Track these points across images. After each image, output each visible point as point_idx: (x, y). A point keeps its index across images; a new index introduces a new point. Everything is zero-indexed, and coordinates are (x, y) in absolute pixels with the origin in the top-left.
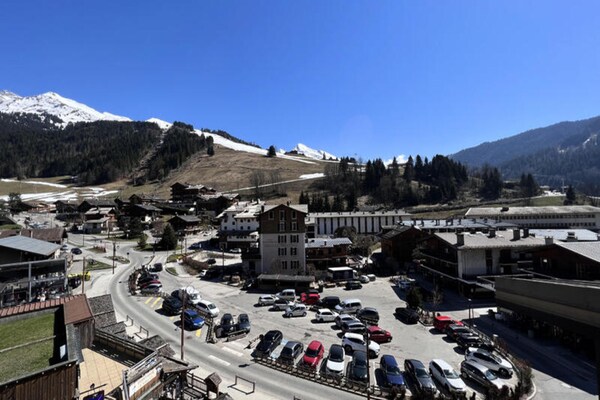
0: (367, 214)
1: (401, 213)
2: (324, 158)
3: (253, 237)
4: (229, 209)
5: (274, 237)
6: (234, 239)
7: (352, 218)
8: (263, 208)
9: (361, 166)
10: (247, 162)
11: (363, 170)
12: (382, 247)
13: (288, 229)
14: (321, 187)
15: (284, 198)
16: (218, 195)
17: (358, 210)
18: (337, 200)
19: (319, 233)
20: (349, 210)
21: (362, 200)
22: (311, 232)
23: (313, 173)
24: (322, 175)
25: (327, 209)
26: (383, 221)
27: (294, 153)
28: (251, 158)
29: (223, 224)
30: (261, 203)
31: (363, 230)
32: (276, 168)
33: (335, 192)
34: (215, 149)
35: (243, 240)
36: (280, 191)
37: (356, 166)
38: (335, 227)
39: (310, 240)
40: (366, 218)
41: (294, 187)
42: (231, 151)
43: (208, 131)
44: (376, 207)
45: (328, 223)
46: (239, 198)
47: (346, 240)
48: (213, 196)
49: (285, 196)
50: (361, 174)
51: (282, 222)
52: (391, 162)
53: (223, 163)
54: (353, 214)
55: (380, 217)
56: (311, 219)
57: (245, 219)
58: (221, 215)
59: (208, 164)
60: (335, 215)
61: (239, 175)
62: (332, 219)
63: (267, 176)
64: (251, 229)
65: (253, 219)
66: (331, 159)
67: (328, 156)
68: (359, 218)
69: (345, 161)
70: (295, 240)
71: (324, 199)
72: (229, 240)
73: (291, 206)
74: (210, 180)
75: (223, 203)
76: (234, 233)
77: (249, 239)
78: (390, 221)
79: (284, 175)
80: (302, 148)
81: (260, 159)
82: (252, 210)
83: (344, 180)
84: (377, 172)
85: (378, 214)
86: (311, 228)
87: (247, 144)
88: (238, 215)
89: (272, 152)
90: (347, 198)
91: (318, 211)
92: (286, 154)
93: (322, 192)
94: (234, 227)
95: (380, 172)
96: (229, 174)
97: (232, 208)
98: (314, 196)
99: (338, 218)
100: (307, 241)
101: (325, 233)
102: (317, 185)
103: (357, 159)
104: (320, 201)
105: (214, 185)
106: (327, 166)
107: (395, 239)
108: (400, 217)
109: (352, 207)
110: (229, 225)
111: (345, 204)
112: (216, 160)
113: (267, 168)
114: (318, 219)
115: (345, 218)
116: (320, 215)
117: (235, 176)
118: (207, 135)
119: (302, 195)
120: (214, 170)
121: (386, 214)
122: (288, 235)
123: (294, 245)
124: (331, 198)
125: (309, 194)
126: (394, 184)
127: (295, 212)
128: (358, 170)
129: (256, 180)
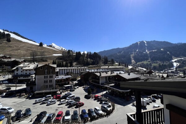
0: (76, 68)
1: (86, 68)
2: (62, 49)
3: (32, 77)
4: (19, 66)
5: (43, 76)
6: (22, 78)
7: (71, 69)
8: (37, 65)
9: (74, 53)
10: (29, 47)
11: (75, 54)
12: (80, 77)
13: (48, 73)
14: (61, 59)
15: (46, 62)
16: (13, 59)
17: (73, 67)
18: (67, 63)
19: (60, 74)
20: (70, 66)
21: (74, 64)
22: (57, 74)
23: (58, 54)
24: (61, 55)
25: (63, 66)
26: (81, 70)
27: (51, 46)
28: (31, 46)
29: (16, 72)
30: (36, 64)
31: (75, 73)
32: (43, 51)
33: (65, 61)
34: (11, 39)
35: (27, 78)
36: (44, 59)
37: (73, 53)
38: (66, 72)
39: (57, 77)
40: (76, 69)
41: (50, 58)
42: (21, 41)
43: (8, 31)
44: (79, 66)
45: (63, 71)
46: (25, 61)
47: (70, 76)
48: (10, 60)
49: (47, 61)
50: (74, 55)
51: (46, 71)
52: (83, 53)
53: (16, 46)
54: (72, 68)
55: (80, 69)
56: (57, 70)
57: (28, 70)
58: (15, 68)
59: (7, 45)
60: (66, 68)
61: (25, 52)
62: (65, 69)
63: (39, 53)
64: (31, 74)
65: (32, 70)
66: (64, 50)
67: (63, 49)
68: (74, 69)
69: (69, 51)
70: (51, 77)
71: (62, 63)
72: (18, 78)
73: (50, 65)
74: (8, 53)
75: (16, 63)
76: (22, 76)
77: (29, 78)
78: (83, 70)
79: (46, 54)
80: (54, 45)
81: (36, 47)
82: (32, 66)
83: (69, 57)
84: (79, 55)
85: (79, 68)
86: (57, 72)
87: (29, 40)
88: (24, 68)
89: (41, 45)
90: (69, 63)
91: (60, 67)
92: (47, 46)
93: (61, 60)
94: (22, 73)
95: (80, 56)
96: (19, 51)
97: (22, 65)
98: (58, 62)
99: (67, 69)
100: (56, 77)
101: (62, 74)
102: (59, 58)
103: (73, 51)
104: (60, 63)
105: (11, 55)
106: (63, 52)
107: (84, 75)
108: (85, 69)
109: (71, 66)
110: (19, 72)
111: (69, 65)
112: (12, 44)
113: (39, 50)
114: (60, 69)
115: (69, 69)
116: (60, 68)
117: (23, 52)
118: (6, 33)
119: (54, 61)
120: (11, 49)
121: (81, 68)
122: (49, 76)
123: (51, 79)
124: (64, 63)
125: (56, 61)
126: (84, 59)
127: (51, 67)
128: (73, 54)
129: (33, 54)
